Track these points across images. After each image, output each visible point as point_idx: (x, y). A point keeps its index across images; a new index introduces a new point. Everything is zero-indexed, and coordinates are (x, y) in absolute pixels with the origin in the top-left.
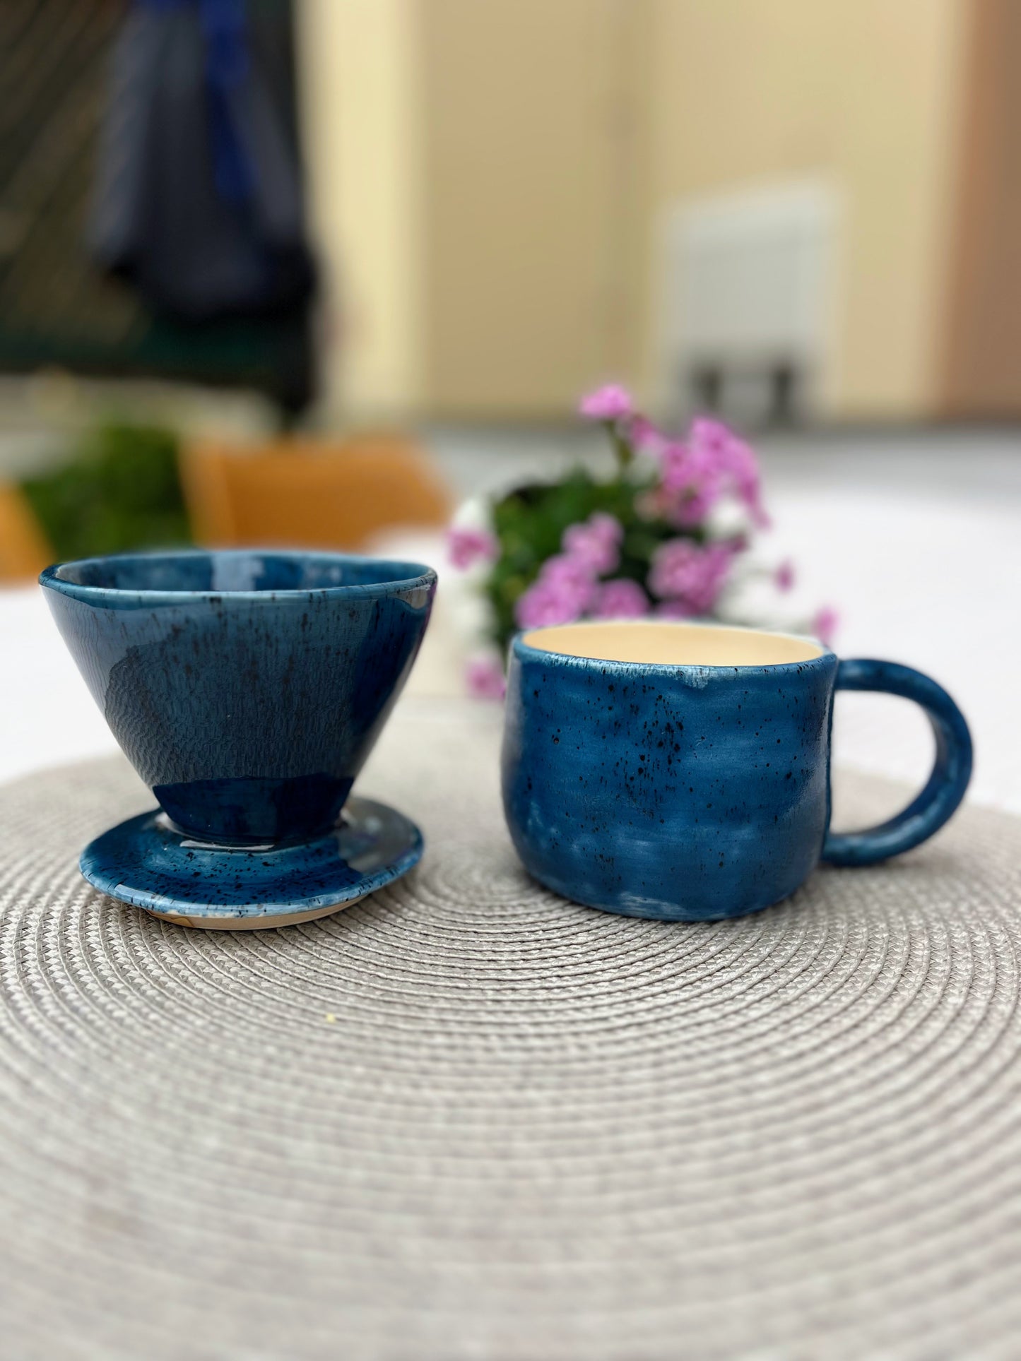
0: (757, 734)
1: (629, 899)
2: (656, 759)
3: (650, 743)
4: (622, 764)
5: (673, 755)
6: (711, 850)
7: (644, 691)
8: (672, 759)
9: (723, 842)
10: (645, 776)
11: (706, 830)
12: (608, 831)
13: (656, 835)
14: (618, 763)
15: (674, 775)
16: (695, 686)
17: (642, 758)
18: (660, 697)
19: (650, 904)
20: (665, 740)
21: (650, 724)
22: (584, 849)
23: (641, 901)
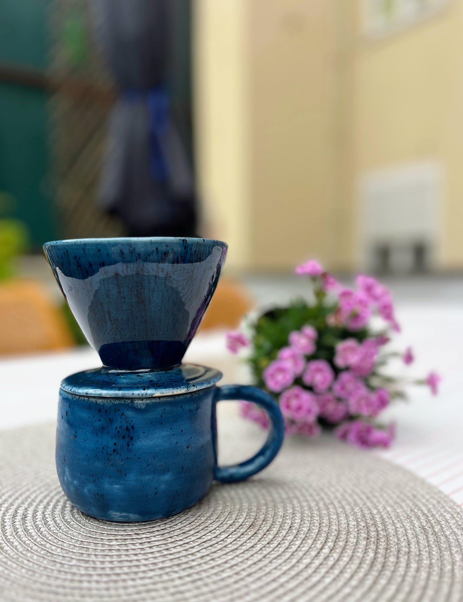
0: (171, 429)
1: (113, 514)
2: (122, 445)
3: (119, 437)
4: (105, 448)
5: (130, 442)
6: (150, 487)
7: (115, 411)
8: (129, 444)
9: (156, 482)
10: (117, 453)
11: (147, 478)
12: (100, 482)
13: (123, 482)
14: (104, 448)
15: (130, 451)
16: (139, 408)
17: (115, 444)
18: (123, 414)
19: (123, 516)
20: (126, 435)
21: (118, 428)
22: (90, 491)
23: (120, 514)
